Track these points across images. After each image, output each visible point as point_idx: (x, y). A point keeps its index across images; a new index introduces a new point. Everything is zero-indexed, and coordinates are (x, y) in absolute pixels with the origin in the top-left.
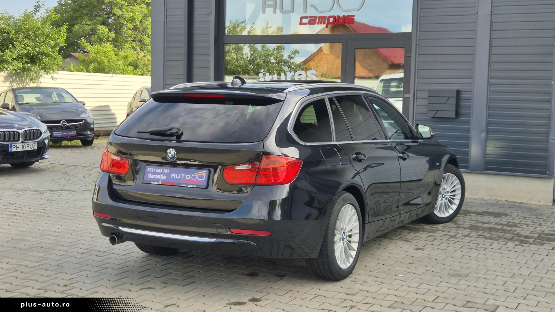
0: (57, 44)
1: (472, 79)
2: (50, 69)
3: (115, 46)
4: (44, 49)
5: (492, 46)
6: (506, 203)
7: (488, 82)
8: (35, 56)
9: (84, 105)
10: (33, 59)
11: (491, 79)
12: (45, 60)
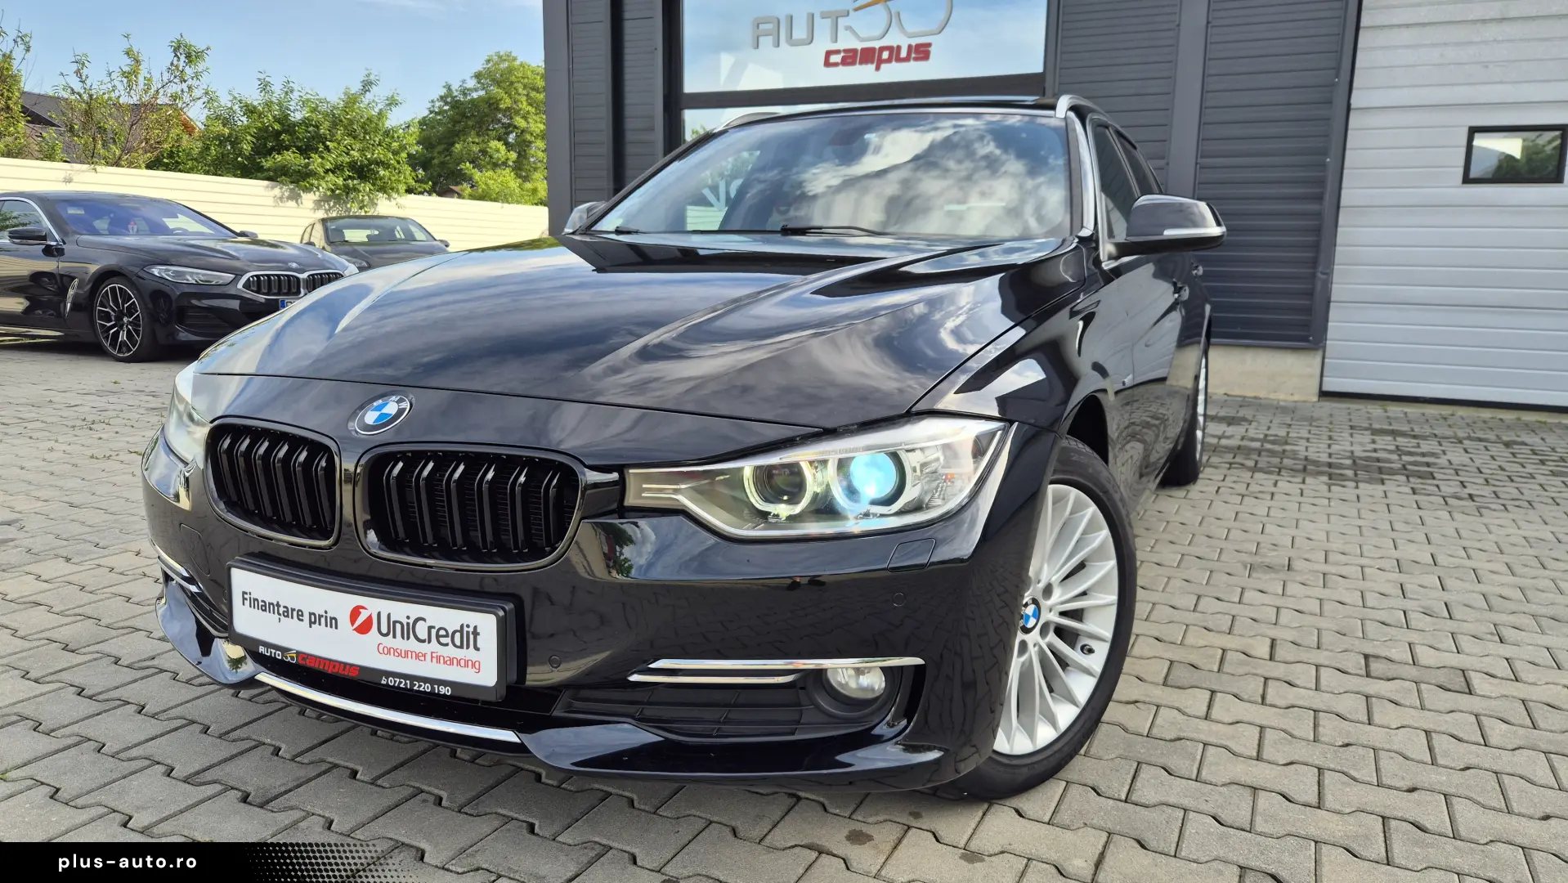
0: (403, 148)
1: (1163, 158)
2: (392, 189)
3: (518, 176)
4: (379, 153)
5: (1207, 92)
6: (1226, 397)
7: (1197, 164)
8: (367, 166)
9: (447, 246)
10: (362, 172)
11: (1202, 157)
12: (382, 173)
